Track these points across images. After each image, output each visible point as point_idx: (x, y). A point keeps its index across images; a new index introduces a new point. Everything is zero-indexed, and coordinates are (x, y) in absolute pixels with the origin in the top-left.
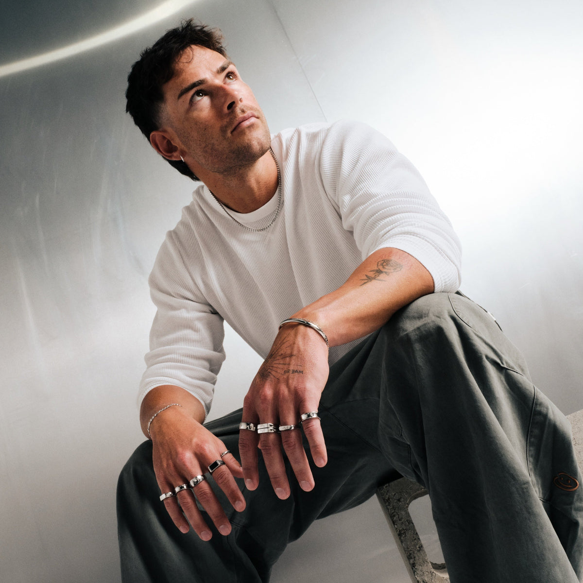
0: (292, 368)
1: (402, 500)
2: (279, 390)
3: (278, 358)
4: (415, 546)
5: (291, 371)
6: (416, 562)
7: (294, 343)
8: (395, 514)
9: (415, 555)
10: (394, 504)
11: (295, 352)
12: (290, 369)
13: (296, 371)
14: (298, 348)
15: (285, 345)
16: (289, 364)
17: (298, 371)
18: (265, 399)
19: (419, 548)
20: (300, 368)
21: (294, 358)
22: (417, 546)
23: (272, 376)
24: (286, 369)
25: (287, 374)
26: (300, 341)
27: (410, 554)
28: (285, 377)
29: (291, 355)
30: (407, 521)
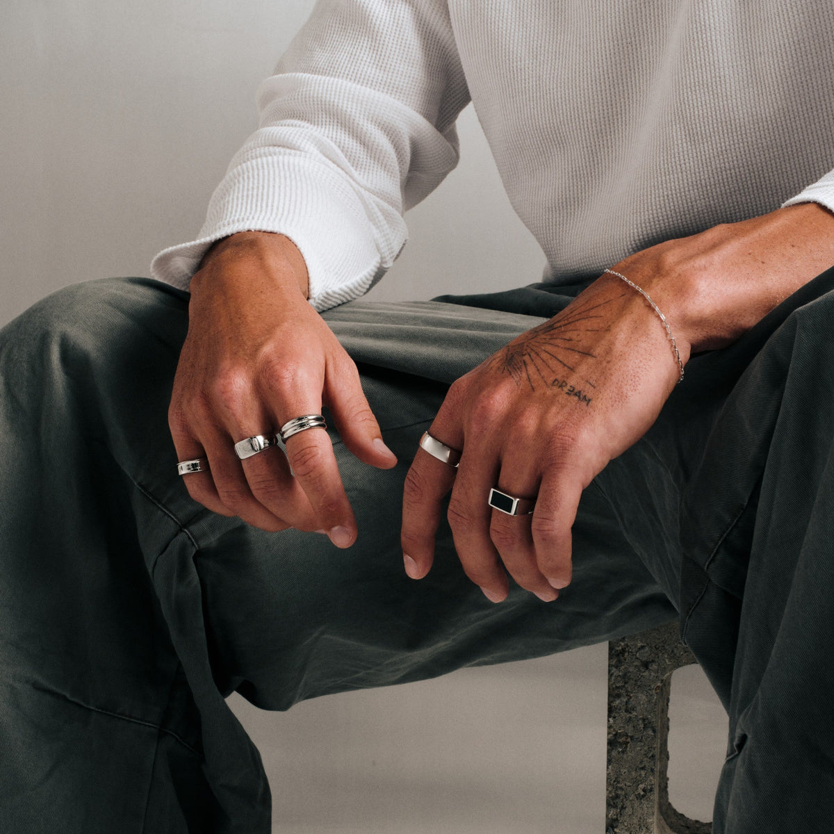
0: (573, 381)
1: (654, 666)
2: (522, 414)
3: (558, 342)
4: (636, 782)
5: (568, 387)
6: (621, 819)
7: (608, 330)
8: (622, 691)
9: (628, 803)
10: (631, 670)
11: (598, 351)
12: (568, 381)
13: (578, 394)
14: (612, 343)
15: (588, 324)
16: (572, 369)
17: (583, 394)
18: (484, 416)
19: (644, 790)
20: (589, 392)
21: (590, 360)
22: (642, 786)
23: (524, 375)
24: (559, 377)
25: (556, 390)
26: (622, 331)
27: (617, 796)
28: (549, 392)
29: (586, 353)
30: (644, 720)
